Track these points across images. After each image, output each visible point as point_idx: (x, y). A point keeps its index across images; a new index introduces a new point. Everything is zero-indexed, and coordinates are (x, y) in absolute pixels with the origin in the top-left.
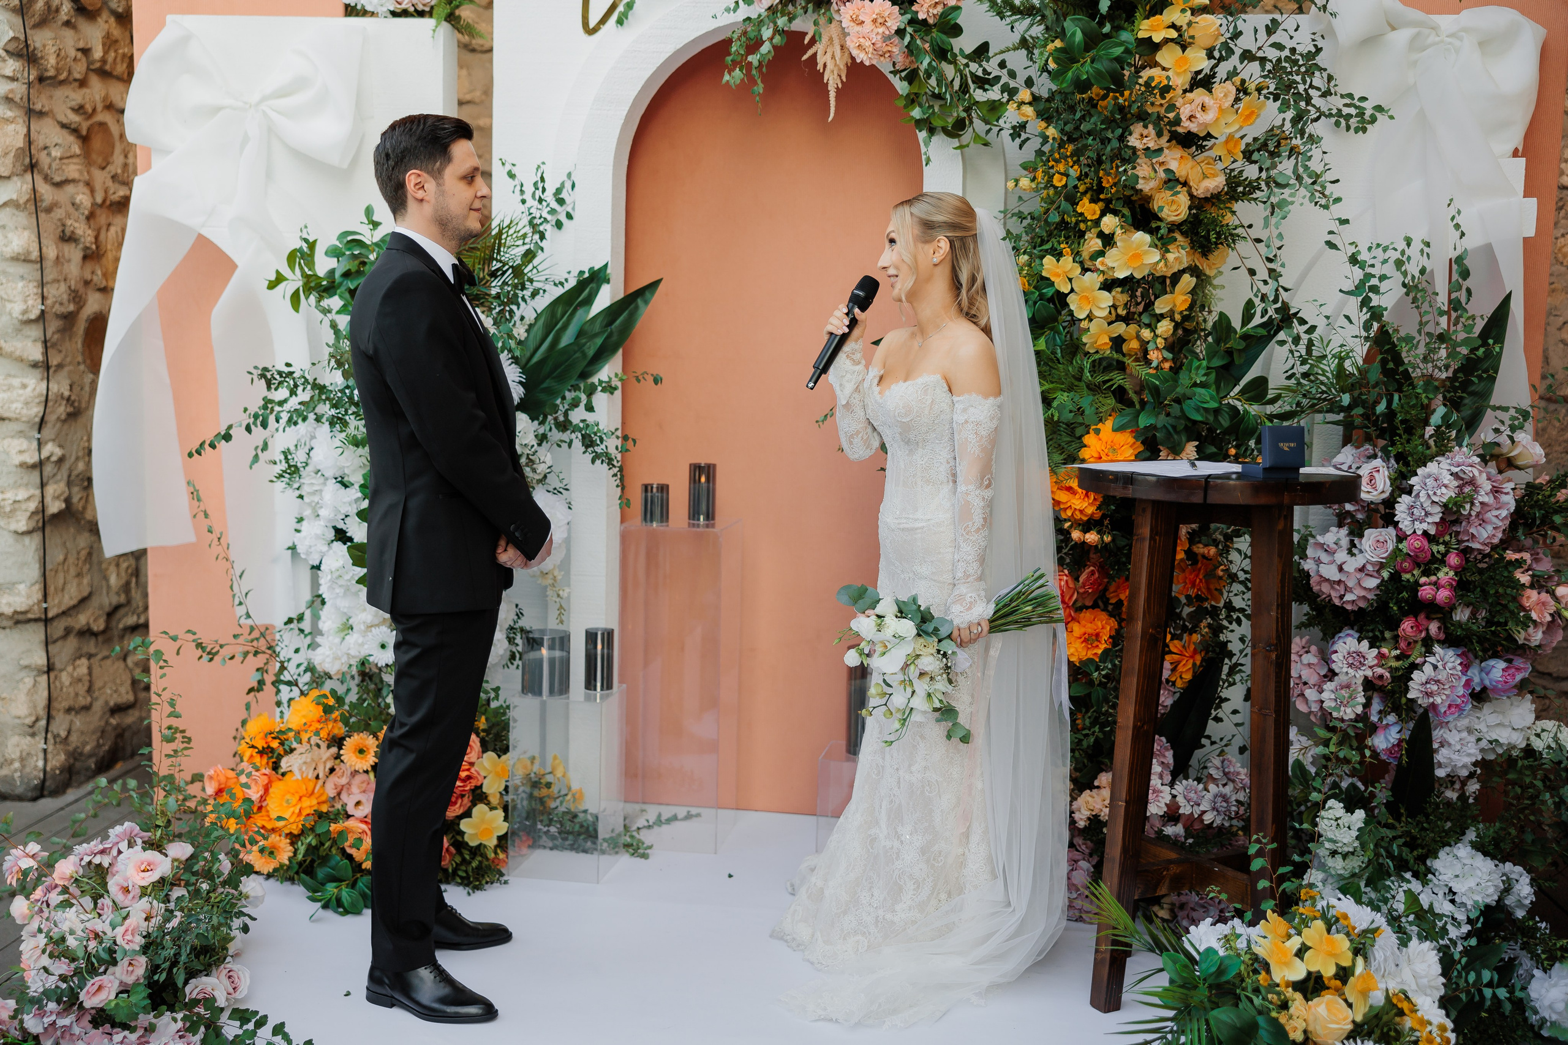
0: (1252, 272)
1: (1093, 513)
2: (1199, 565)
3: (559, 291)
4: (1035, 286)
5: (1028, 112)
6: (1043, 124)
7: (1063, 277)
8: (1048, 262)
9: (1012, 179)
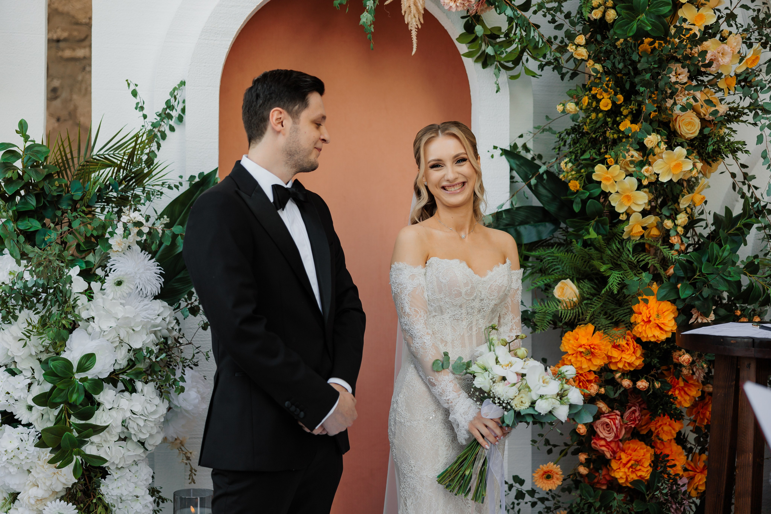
0: (733, 175)
1: (639, 365)
2: (707, 400)
3: (175, 194)
4: (584, 187)
5: (583, 52)
6: (591, 62)
7: (612, 181)
8: (599, 169)
9: (560, 104)
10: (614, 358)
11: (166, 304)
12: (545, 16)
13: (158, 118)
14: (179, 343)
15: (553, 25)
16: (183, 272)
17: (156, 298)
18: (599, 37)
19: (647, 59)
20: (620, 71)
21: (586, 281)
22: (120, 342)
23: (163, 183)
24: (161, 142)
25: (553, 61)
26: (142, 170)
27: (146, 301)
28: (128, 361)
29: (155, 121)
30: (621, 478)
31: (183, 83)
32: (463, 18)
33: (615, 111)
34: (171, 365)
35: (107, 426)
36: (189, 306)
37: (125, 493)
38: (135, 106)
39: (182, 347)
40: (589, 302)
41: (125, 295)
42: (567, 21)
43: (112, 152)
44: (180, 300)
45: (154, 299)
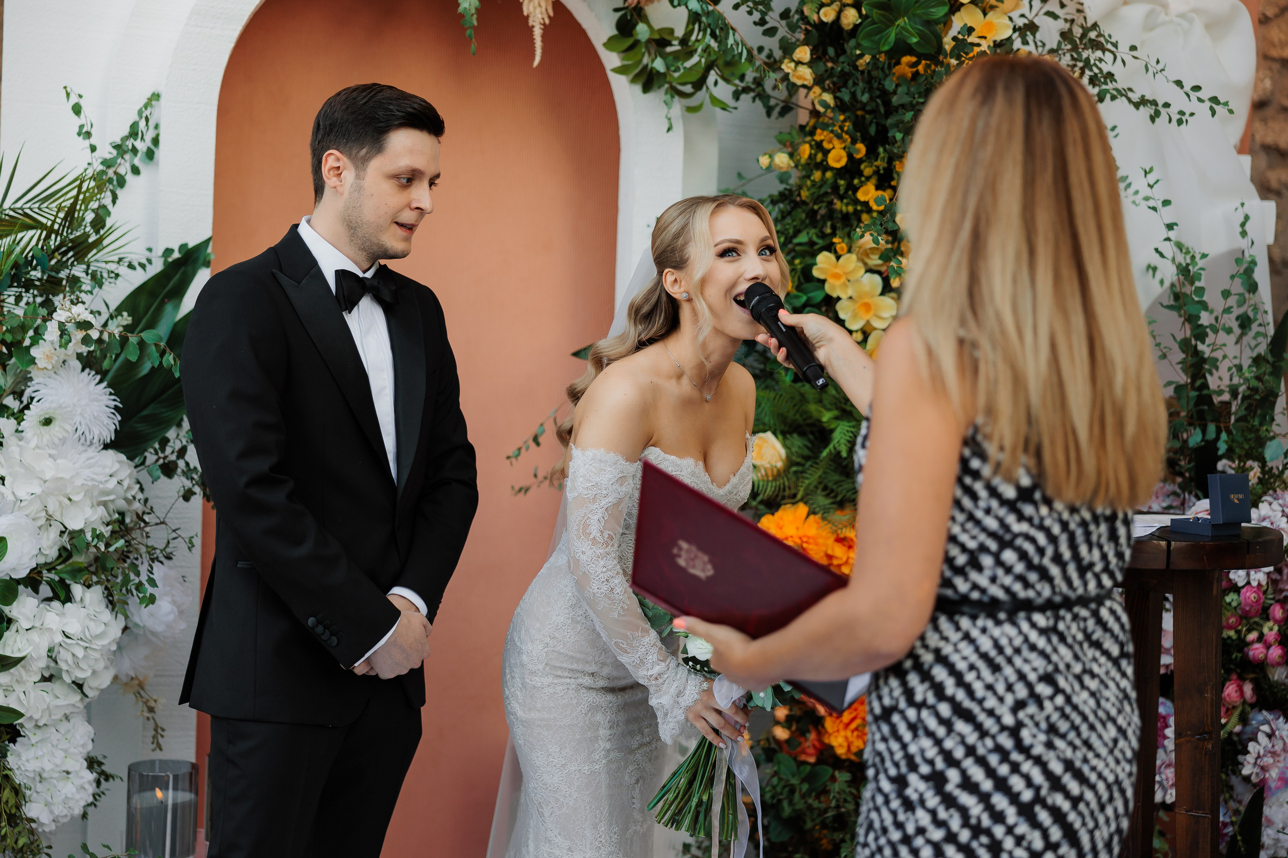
4: (798, 288)
5: (805, 74)
6: (817, 90)
7: (843, 279)
8: (824, 260)
9: (765, 154)
10: (837, 558)
11: (123, 457)
12: (750, 13)
13: (115, 152)
14: (144, 521)
15: (760, 29)
16: (152, 406)
17: (106, 447)
18: (831, 51)
19: (908, 89)
20: (863, 107)
21: (795, 435)
22: (47, 519)
23: (120, 260)
24: (119, 192)
25: (753, 86)
26: (86, 235)
27: (91, 452)
28: (59, 550)
29: (108, 156)
30: (841, 746)
31: (156, 96)
32: (616, 10)
33: (852, 169)
34: (129, 557)
35: (23, 658)
36: (161, 461)
37: (48, 767)
38: (77, 130)
39: (147, 529)
40: (800, 468)
41: (56, 441)
42: (784, 23)
43: (37, 205)
44: (146, 450)
45: (103, 449)
